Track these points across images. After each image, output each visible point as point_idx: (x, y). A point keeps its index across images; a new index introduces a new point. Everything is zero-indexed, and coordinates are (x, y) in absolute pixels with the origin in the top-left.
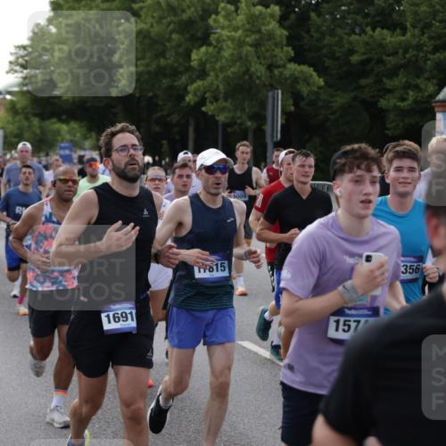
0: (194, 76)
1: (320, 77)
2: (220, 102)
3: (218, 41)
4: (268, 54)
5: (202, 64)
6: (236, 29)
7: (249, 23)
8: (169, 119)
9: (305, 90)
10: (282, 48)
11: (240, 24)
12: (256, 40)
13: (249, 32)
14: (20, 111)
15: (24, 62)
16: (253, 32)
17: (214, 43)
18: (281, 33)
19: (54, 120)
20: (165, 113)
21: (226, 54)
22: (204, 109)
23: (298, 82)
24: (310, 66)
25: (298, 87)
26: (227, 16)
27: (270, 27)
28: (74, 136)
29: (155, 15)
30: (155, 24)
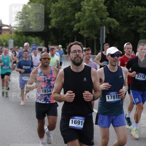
0: (76, 22)
1: (118, 22)
2: (85, 30)
3: (84, 10)
4: (100, 15)
5: (79, 18)
6: (90, 6)
7: (94, 4)
8: (68, 36)
9: (113, 27)
10: (105, 13)
11: (91, 5)
12: (96, 10)
13: (94, 7)
14: (19, 33)
16: (96, 7)
17: (83, 11)
18: (105, 7)
19: (30, 36)
20: (67, 34)
21: (87, 14)
22: (80, 33)
23: (110, 24)
24: (114, 18)
25: (111, 25)
26: (87, 2)
27: (101, 5)
28: (37, 42)
29: (63, 1)
30: (63, 5)
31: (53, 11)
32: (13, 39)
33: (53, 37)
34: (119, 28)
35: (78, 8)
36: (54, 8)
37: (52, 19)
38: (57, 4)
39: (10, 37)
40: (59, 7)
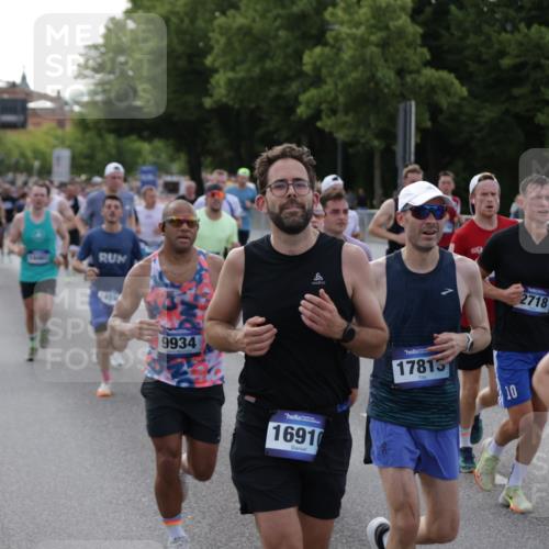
0: (307, 83)
1: (463, 85)
2: (338, 115)
4: (398, 57)
5: (317, 68)
6: (358, 25)
7: (374, 17)
9: (444, 102)
10: (415, 49)
11: (363, 18)
12: (382, 38)
13: (373, 28)
14: (91, 125)
16: (380, 29)
17: (331, 41)
18: (415, 30)
19: (134, 137)
20: (272, 128)
21: (346, 55)
22: (319, 124)
23: (435, 92)
24: (451, 71)
25: (435, 97)
26: (347, 10)
27: (400, 22)
28: (159, 157)
29: (258, 7)
30: (258, 19)
31: (218, 41)
32: (69, 147)
33: (218, 141)
34: (468, 109)
35: (314, 32)
36: (224, 31)
37: (216, 71)
38: (234, 17)
39: (57, 138)
40: (240, 29)
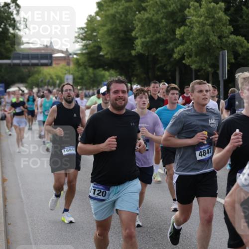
0: (177, 44)
1: (248, 42)
2: (193, 57)
4: (218, 30)
5: (182, 36)
6: (200, 16)
7: (207, 13)
8: (165, 68)
9: (240, 50)
10: (227, 27)
11: (202, 13)
12: (211, 22)
13: (207, 18)
14: (81, 64)
15: (83, 37)
16: (210, 18)
17: (188, 24)
18: (226, 18)
19: (101, 69)
20: (163, 64)
21: (196, 30)
22: (184, 62)
23: (236, 46)
24: (242, 36)
25: (237, 48)
26: (195, 10)
27: (219, 15)
29: (155, 9)
30: (155, 14)
31: (138, 25)
32: (72, 74)
33: (139, 70)
35: (179, 20)
36: (140, 20)
37: (137, 38)
38: (144, 14)
